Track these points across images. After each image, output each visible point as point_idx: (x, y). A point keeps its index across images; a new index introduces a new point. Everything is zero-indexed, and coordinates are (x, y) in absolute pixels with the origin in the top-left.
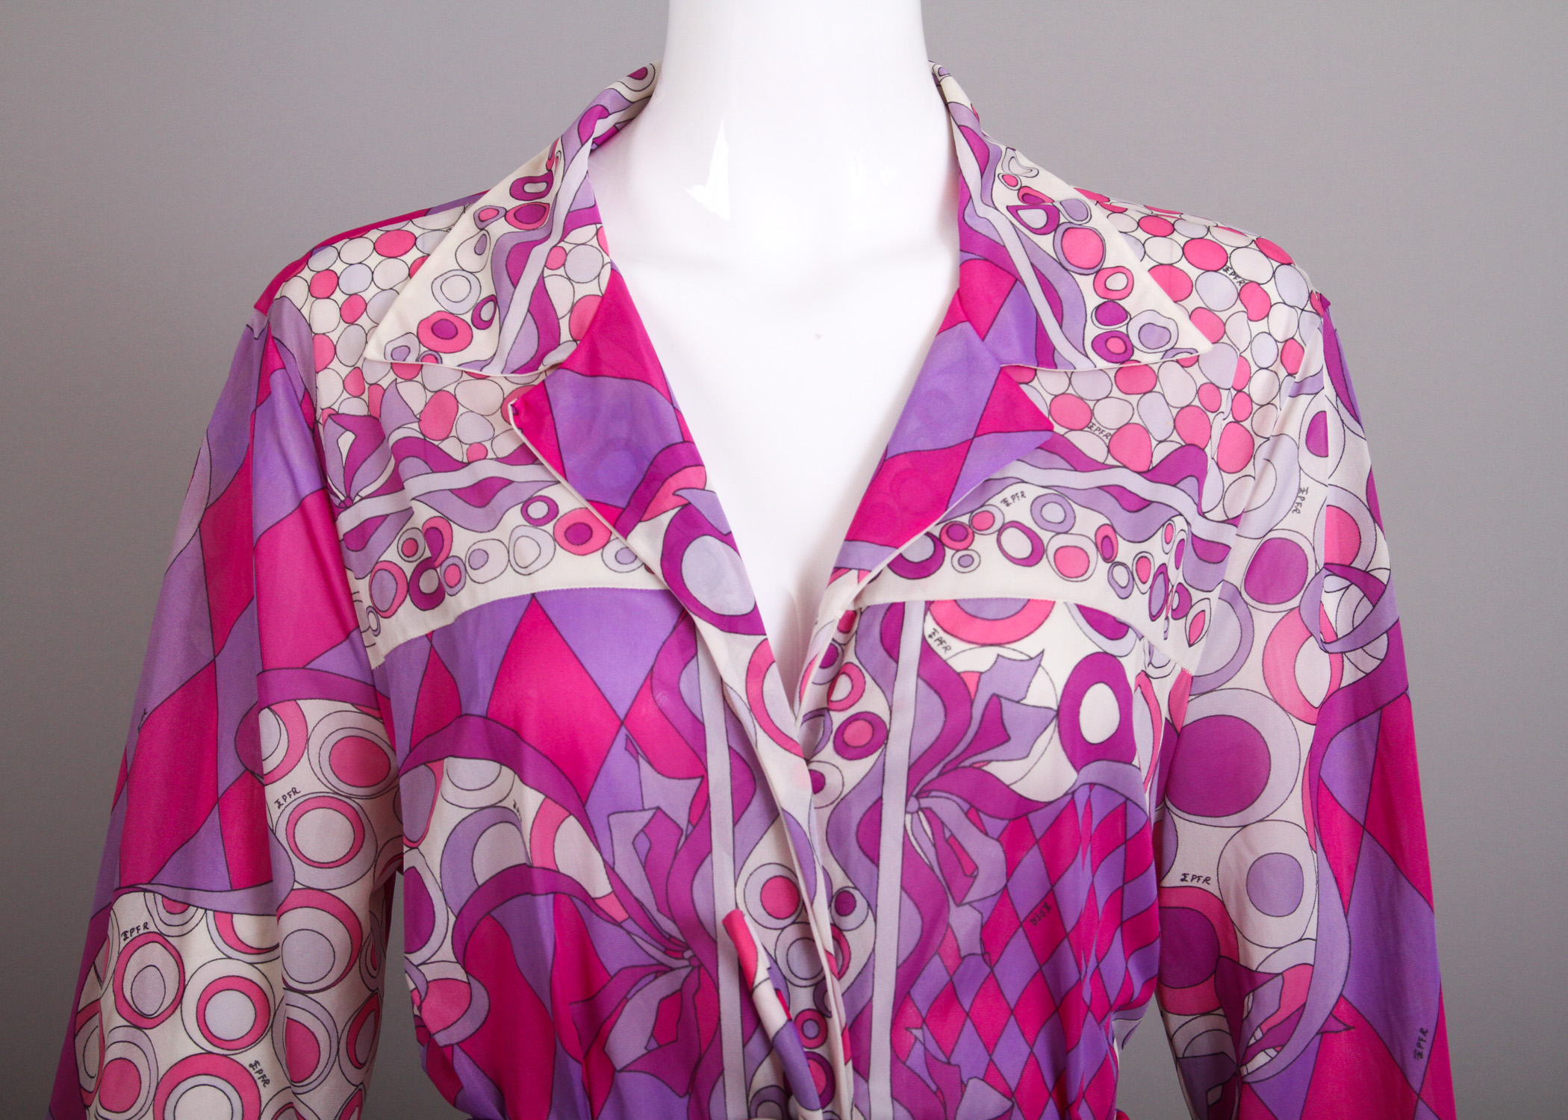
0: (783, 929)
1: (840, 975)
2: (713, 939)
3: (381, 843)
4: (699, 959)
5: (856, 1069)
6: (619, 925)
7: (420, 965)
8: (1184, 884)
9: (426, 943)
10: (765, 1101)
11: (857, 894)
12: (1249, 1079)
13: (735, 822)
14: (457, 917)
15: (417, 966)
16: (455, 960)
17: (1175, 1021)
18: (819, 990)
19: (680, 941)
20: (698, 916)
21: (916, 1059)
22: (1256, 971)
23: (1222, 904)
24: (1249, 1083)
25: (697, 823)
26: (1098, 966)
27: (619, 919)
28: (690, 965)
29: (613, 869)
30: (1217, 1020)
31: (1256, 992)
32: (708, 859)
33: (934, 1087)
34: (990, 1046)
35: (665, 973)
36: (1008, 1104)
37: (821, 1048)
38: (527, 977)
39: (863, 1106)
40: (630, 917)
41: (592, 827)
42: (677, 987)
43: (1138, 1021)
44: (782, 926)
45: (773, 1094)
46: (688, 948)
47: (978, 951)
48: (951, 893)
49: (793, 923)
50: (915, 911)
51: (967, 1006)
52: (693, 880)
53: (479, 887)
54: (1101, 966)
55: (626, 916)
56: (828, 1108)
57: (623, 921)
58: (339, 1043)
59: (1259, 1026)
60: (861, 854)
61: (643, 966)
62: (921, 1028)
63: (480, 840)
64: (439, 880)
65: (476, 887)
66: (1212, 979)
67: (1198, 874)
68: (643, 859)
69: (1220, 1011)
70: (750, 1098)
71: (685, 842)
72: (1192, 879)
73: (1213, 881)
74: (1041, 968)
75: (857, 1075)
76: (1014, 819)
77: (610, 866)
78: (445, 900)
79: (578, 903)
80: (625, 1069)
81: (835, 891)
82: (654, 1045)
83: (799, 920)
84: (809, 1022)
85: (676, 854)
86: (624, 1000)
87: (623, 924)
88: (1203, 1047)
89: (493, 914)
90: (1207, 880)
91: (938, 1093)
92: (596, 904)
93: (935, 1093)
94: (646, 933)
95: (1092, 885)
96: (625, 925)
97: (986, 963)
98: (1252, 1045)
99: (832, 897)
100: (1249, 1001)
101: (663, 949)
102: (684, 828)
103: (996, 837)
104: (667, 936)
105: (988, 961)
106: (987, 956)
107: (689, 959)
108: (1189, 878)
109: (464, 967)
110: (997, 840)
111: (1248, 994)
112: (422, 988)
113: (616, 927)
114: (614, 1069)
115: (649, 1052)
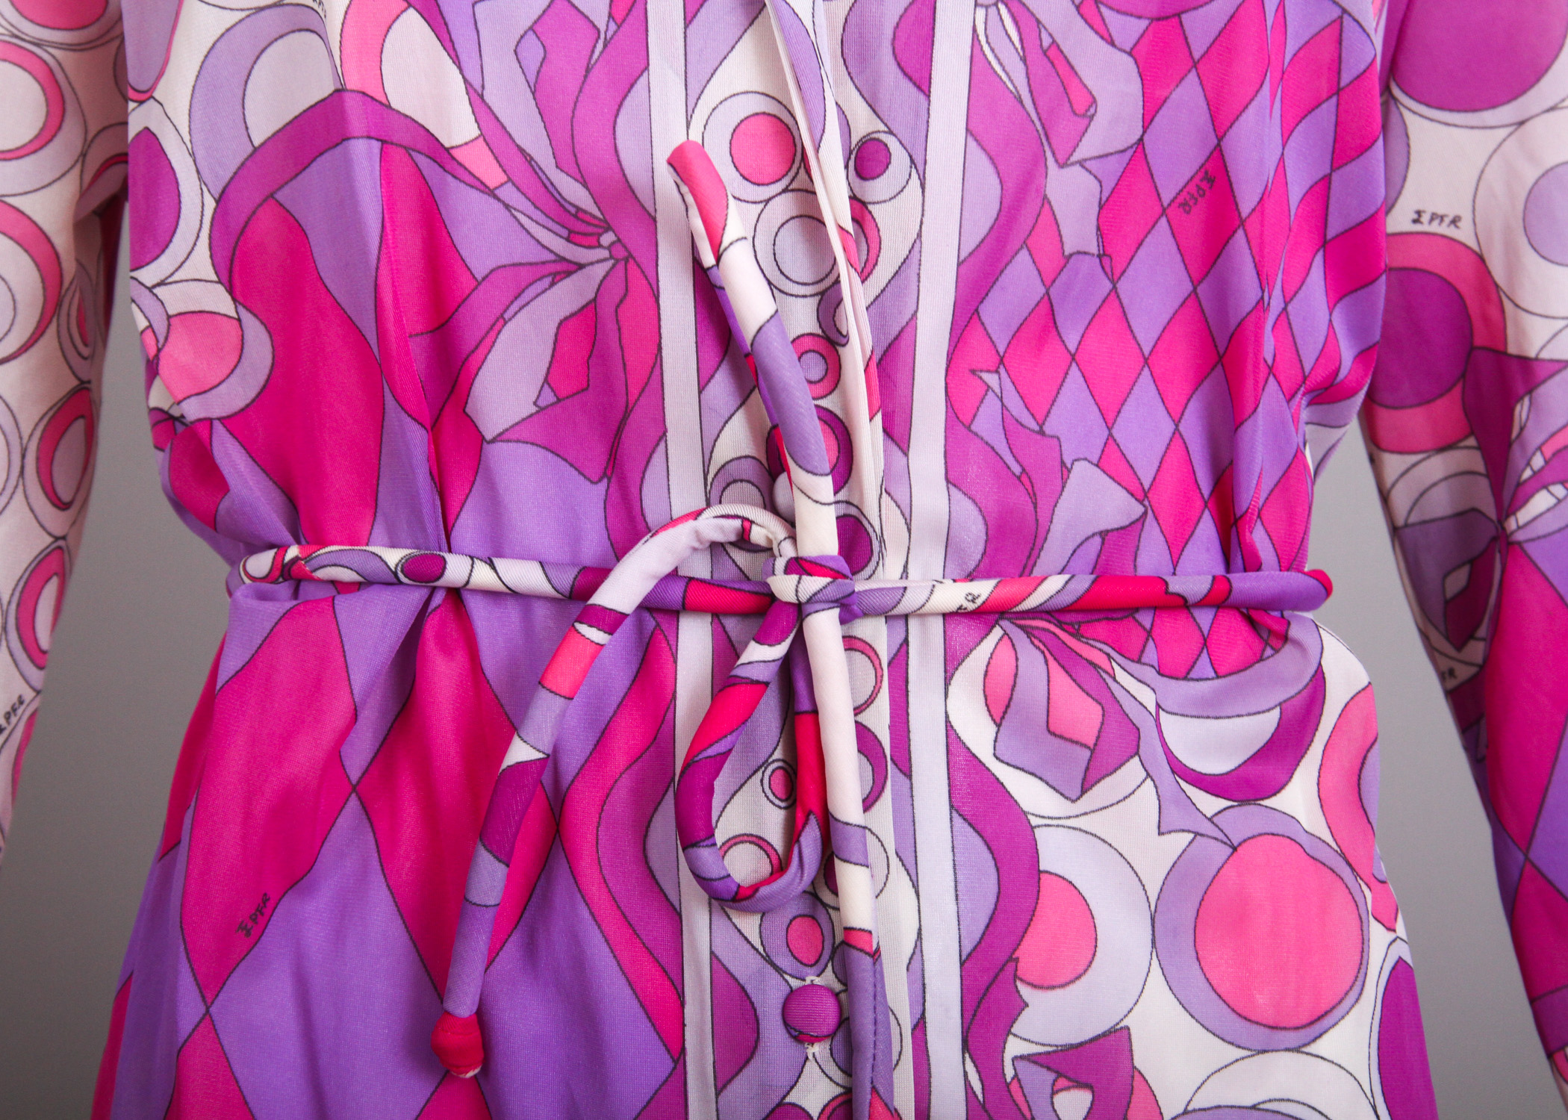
0: (767, 201)
1: (865, 276)
2: (649, 214)
3: (93, 130)
4: (625, 247)
5: (888, 432)
6: (491, 193)
7: (155, 286)
8: (1418, 228)
9: (167, 246)
10: (735, 481)
11: (892, 143)
12: (1520, 536)
13: (688, 20)
14: (218, 202)
15: (150, 289)
16: (214, 278)
17: (1394, 464)
18: (829, 300)
19: (594, 217)
20: (624, 175)
21: (987, 423)
22: (1536, 359)
23: (1481, 259)
24: (1519, 543)
25: (624, 20)
26: (1285, 309)
27: (492, 184)
28: (611, 257)
29: (482, 97)
30: (1467, 457)
31: (1534, 394)
32: (643, 80)
33: (1016, 469)
34: (1109, 416)
35: (568, 274)
36: (1138, 510)
37: (830, 397)
38: (336, 294)
39: (901, 495)
40: (509, 179)
41: (446, 24)
42: (591, 295)
43: (1342, 430)
44: (766, 197)
45: (748, 469)
46: (608, 228)
47: (1093, 248)
48: (1050, 144)
49: (785, 190)
50: (990, 169)
51: (1072, 342)
52: (616, 116)
53: (256, 150)
54: (1290, 308)
55: (503, 178)
56: (841, 496)
57: (497, 188)
58: (23, 456)
59: (1540, 448)
60: (900, 75)
61: (531, 264)
62: (997, 372)
63: (256, 67)
64: (187, 139)
65: (250, 149)
66: (1459, 386)
67: (1440, 212)
68: (532, 79)
69: (1471, 441)
70: (710, 480)
71: (602, 53)
72: (1432, 220)
73: (1466, 224)
74: (1195, 289)
75: (890, 442)
76: (1159, 19)
77: (475, 91)
78: (198, 172)
79: (423, 162)
80: (499, 438)
81: (855, 140)
82: (549, 397)
83: (794, 186)
84: (811, 355)
85: (588, 70)
86: (500, 322)
87: (497, 192)
88: (1440, 504)
89: (279, 196)
90: (1455, 221)
91: (1025, 479)
92: (453, 158)
93: (1019, 478)
94: (536, 207)
95: (1282, 159)
96: (501, 193)
97: (1106, 273)
98: (1526, 481)
99: (851, 153)
100: (1521, 410)
101: (565, 233)
102: (602, 28)
103: (1128, 49)
104: (573, 210)
105: (1108, 270)
106: (1106, 261)
107: (610, 248)
108: (1425, 218)
109: (231, 290)
110: (1130, 54)
111: (1520, 399)
112: (161, 328)
113: (486, 197)
114: (481, 438)
115: (541, 410)
